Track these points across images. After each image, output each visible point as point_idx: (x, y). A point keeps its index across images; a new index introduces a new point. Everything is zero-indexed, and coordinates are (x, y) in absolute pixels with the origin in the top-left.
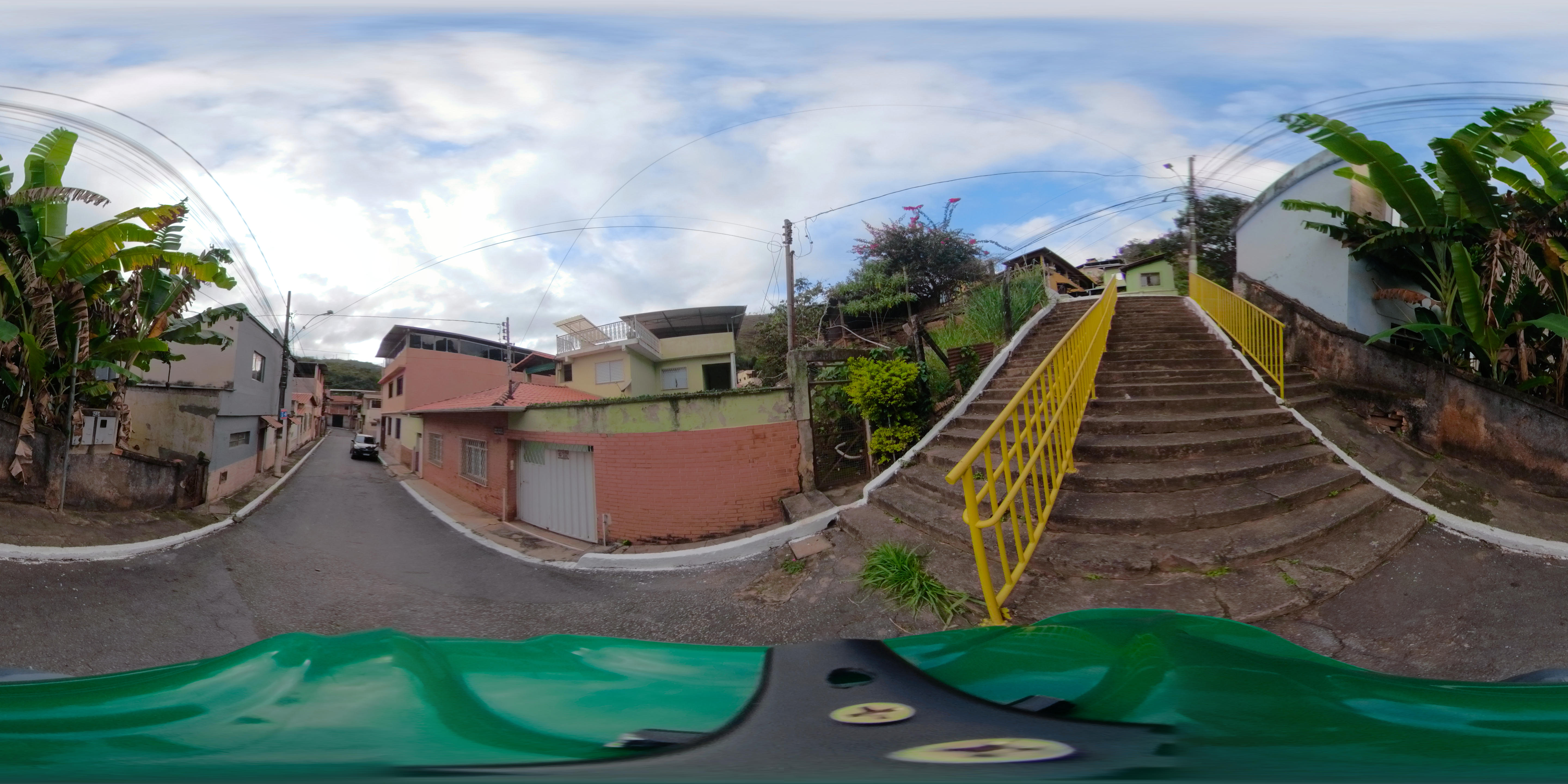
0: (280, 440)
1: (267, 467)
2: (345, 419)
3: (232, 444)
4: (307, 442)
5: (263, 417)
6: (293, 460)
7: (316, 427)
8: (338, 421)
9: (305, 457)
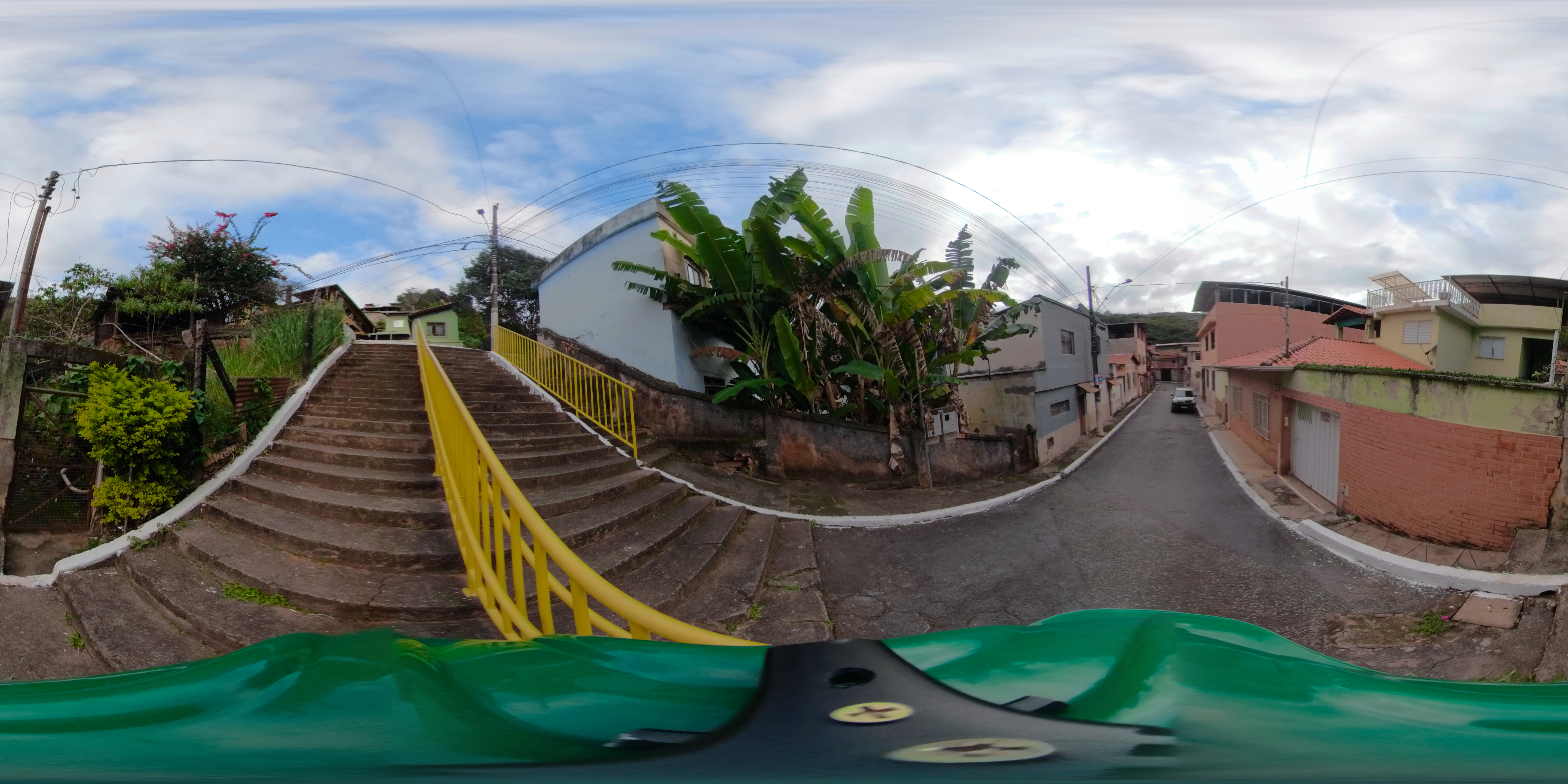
0: (1098, 403)
1: (1092, 428)
2: (1173, 373)
3: (1053, 413)
4: (1133, 400)
5: (1080, 385)
6: (1116, 419)
7: (1142, 384)
8: (1166, 376)
9: (1129, 415)
